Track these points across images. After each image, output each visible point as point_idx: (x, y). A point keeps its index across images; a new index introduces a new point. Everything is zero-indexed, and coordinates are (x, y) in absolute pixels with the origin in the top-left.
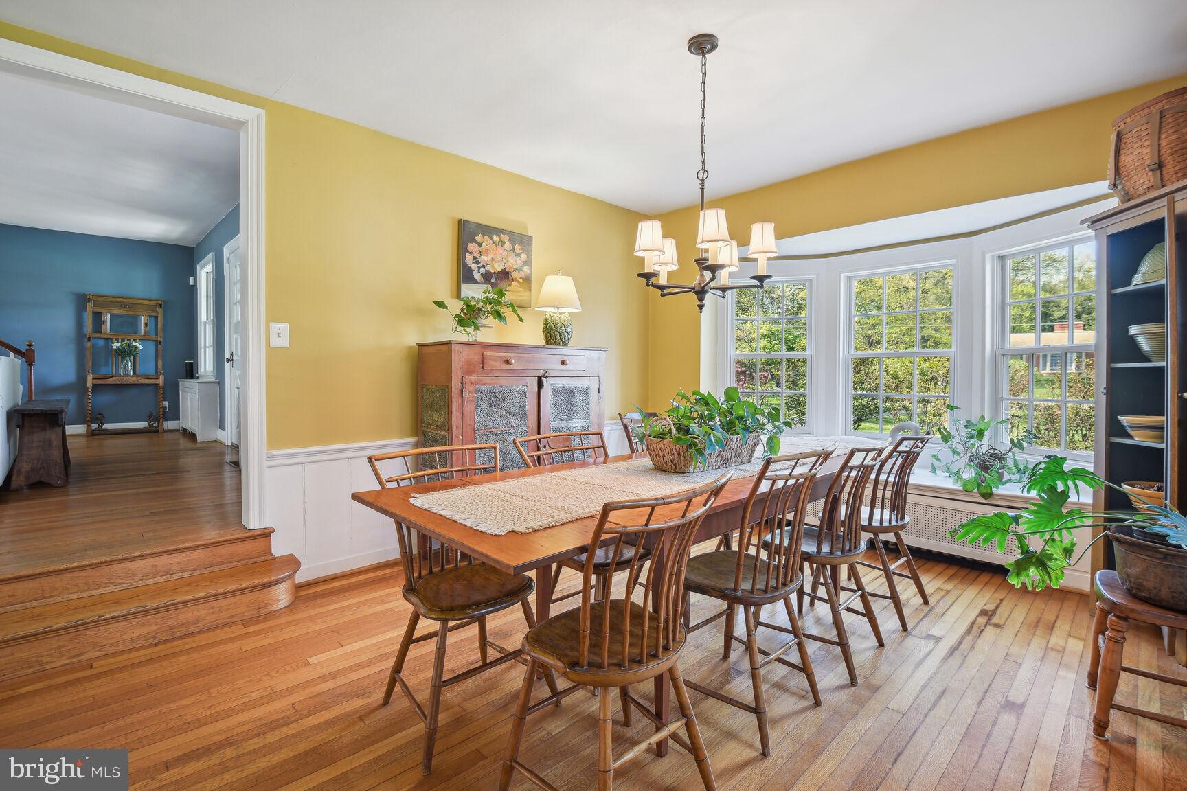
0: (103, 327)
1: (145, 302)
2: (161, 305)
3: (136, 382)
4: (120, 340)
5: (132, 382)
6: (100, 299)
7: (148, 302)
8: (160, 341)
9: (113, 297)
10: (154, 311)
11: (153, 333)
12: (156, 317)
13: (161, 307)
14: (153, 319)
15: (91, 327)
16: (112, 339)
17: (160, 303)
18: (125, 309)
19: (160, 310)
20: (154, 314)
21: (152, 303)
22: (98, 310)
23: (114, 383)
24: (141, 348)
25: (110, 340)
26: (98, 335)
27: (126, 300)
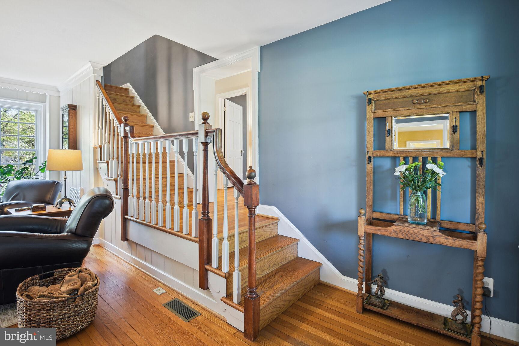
0: (388, 139)
1: (451, 88)
2: (481, 88)
3: (431, 240)
4: (411, 160)
5: (424, 240)
6: (382, 96)
7: (457, 87)
8: (481, 159)
9: (401, 90)
10: (468, 102)
11: (468, 144)
12: (474, 113)
13: (482, 92)
14: (468, 116)
15: (372, 141)
16: (399, 157)
17: (479, 83)
18: (418, 107)
19: (481, 100)
20: (469, 107)
21: (466, 86)
22: (381, 114)
23: (394, 235)
24: (441, 173)
25: (397, 159)
26: (381, 153)
27: (420, 91)
